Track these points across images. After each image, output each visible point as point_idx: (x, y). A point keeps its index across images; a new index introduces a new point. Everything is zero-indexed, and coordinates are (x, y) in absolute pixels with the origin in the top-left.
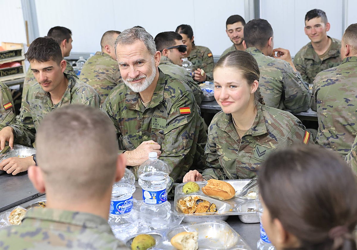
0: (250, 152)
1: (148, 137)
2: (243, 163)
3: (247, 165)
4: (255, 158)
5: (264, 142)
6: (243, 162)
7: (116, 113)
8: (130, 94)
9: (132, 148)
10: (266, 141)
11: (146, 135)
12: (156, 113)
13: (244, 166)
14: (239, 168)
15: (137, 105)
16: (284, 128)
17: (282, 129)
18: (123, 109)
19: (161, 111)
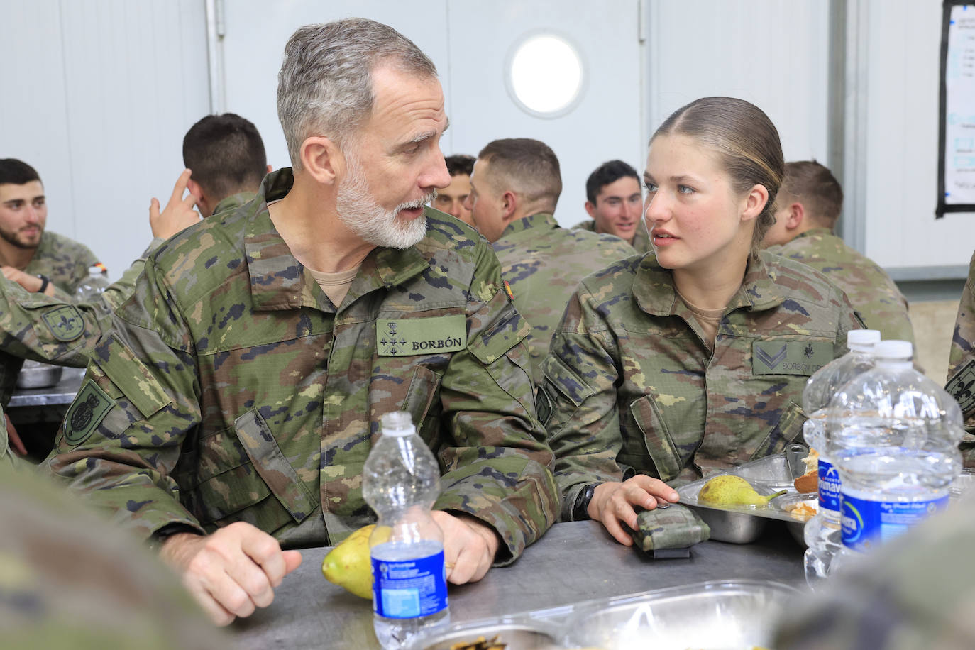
0: (738, 365)
1: (344, 397)
2: (730, 400)
3: (742, 403)
4: (760, 377)
5: (774, 327)
6: (730, 396)
7: (204, 334)
8: (262, 258)
9: (274, 453)
10: (779, 323)
11: (339, 389)
12: (393, 304)
13: (734, 406)
14: (717, 420)
15: (305, 291)
16: (815, 282)
17: (810, 283)
18: (226, 319)
19: (412, 296)
